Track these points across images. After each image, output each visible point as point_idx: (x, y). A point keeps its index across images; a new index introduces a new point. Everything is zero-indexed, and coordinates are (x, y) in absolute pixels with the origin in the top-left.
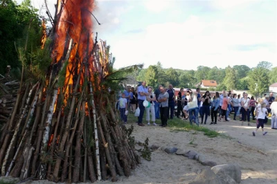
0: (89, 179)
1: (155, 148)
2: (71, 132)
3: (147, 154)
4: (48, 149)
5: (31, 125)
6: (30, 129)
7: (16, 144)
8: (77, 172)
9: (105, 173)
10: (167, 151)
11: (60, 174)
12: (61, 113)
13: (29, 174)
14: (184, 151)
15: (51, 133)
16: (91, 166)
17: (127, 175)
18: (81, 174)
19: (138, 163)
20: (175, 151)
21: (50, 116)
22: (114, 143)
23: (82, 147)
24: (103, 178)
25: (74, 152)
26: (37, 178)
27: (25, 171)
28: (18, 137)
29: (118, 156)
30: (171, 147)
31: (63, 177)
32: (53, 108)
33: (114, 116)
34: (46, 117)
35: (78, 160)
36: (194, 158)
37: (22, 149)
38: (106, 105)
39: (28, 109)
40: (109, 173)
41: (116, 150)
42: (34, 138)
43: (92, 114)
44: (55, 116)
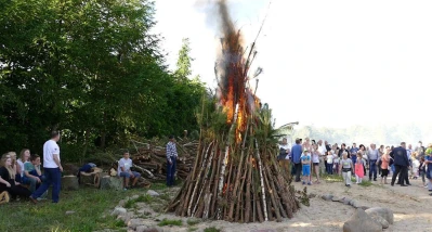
0: (258, 220)
1: (313, 196)
2: (241, 181)
3: (306, 201)
4: (223, 195)
5: (209, 176)
6: (208, 179)
7: (198, 192)
8: (247, 214)
9: (271, 215)
10: (324, 198)
11: (234, 216)
12: (233, 166)
13: (210, 216)
14: (340, 198)
15: (225, 182)
16: (259, 209)
17: (289, 217)
18: (251, 216)
19: (298, 207)
20: (331, 199)
21: (224, 168)
22: (278, 190)
23: (252, 193)
24: (269, 219)
25: (244, 197)
26: (215, 219)
27: (206, 213)
28: (199, 185)
29: (281, 201)
30: (328, 195)
31: (237, 218)
32: (226, 162)
33: (276, 167)
34: (221, 169)
35: (249, 203)
36: (349, 204)
37: (203, 195)
38: (269, 158)
39: (207, 163)
40: (274, 215)
41: (279, 196)
42: (212, 186)
43: (258, 165)
44: (228, 168)
